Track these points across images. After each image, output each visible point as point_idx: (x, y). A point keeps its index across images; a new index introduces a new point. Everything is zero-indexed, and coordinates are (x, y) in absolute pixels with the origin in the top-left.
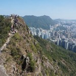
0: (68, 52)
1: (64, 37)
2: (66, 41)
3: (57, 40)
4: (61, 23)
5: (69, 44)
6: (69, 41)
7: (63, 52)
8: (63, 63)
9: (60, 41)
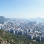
1: (12, 28)
2: (13, 30)
3: (8, 29)
4: (10, 20)
7: (12, 35)
9: (10, 30)
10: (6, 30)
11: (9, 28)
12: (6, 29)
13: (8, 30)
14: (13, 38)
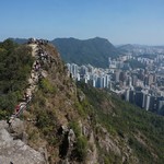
0: (149, 115)
1: (140, 83)
2: (145, 92)
3: (125, 90)
4: (133, 54)
5: (152, 99)
6: (150, 92)
8: (139, 139)
9: (131, 93)
10: (117, 92)
11: (128, 84)
12: (116, 88)
13: (123, 91)
14: (141, 125)
